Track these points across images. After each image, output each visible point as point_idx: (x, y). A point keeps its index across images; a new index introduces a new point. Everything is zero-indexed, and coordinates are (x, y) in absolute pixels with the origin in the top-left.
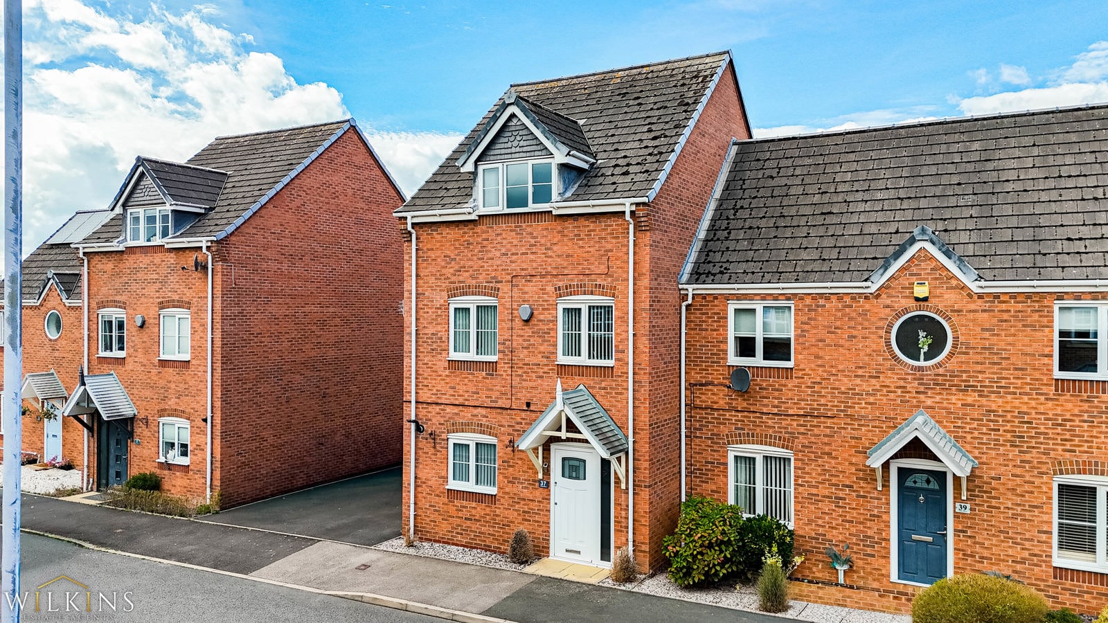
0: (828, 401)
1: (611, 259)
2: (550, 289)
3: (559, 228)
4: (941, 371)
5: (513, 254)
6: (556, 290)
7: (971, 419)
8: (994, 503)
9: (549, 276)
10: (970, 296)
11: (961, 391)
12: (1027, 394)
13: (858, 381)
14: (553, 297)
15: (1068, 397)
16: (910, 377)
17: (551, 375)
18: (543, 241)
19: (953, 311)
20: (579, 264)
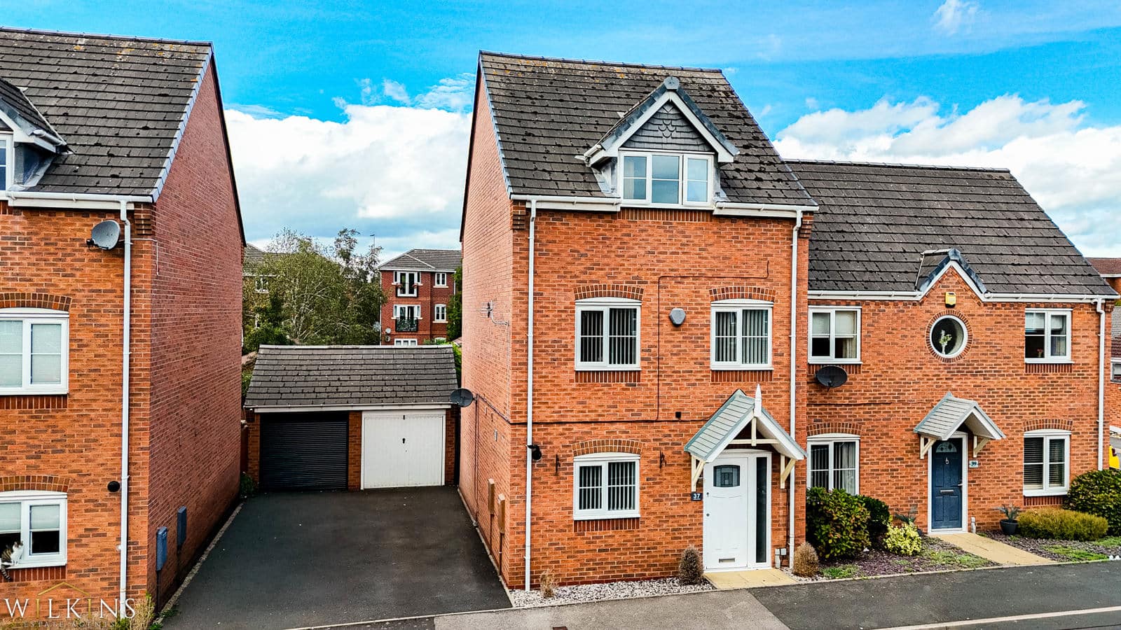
0: (887, 390)
1: (771, 263)
2: (704, 291)
3: (715, 229)
4: (961, 361)
5: (660, 253)
6: (711, 293)
7: (979, 397)
8: (991, 457)
9: (703, 279)
10: (979, 304)
11: (974, 375)
12: (1010, 375)
13: (908, 372)
14: (708, 300)
15: (1032, 376)
16: (941, 367)
17: (705, 381)
18: (696, 241)
19: (969, 315)
20: (737, 267)
